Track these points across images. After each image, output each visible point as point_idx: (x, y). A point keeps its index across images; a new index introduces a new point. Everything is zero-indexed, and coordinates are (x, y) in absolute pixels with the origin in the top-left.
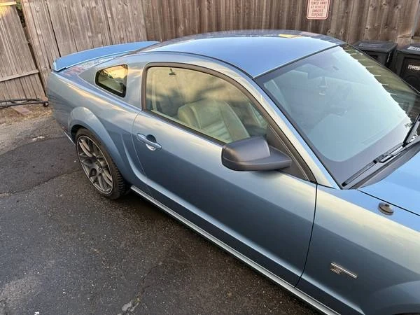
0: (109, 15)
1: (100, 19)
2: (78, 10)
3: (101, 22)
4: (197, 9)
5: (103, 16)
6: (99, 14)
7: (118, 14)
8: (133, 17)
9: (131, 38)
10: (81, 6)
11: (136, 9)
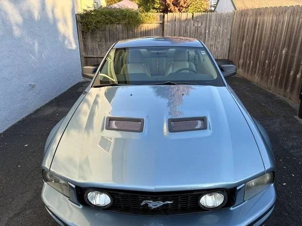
0: (207, 31)
1: (201, 33)
2: (190, 28)
3: (201, 35)
4: (253, 30)
5: (203, 31)
6: (201, 30)
7: (213, 31)
8: (222, 33)
9: (218, 46)
10: (192, 25)
11: (226, 29)
